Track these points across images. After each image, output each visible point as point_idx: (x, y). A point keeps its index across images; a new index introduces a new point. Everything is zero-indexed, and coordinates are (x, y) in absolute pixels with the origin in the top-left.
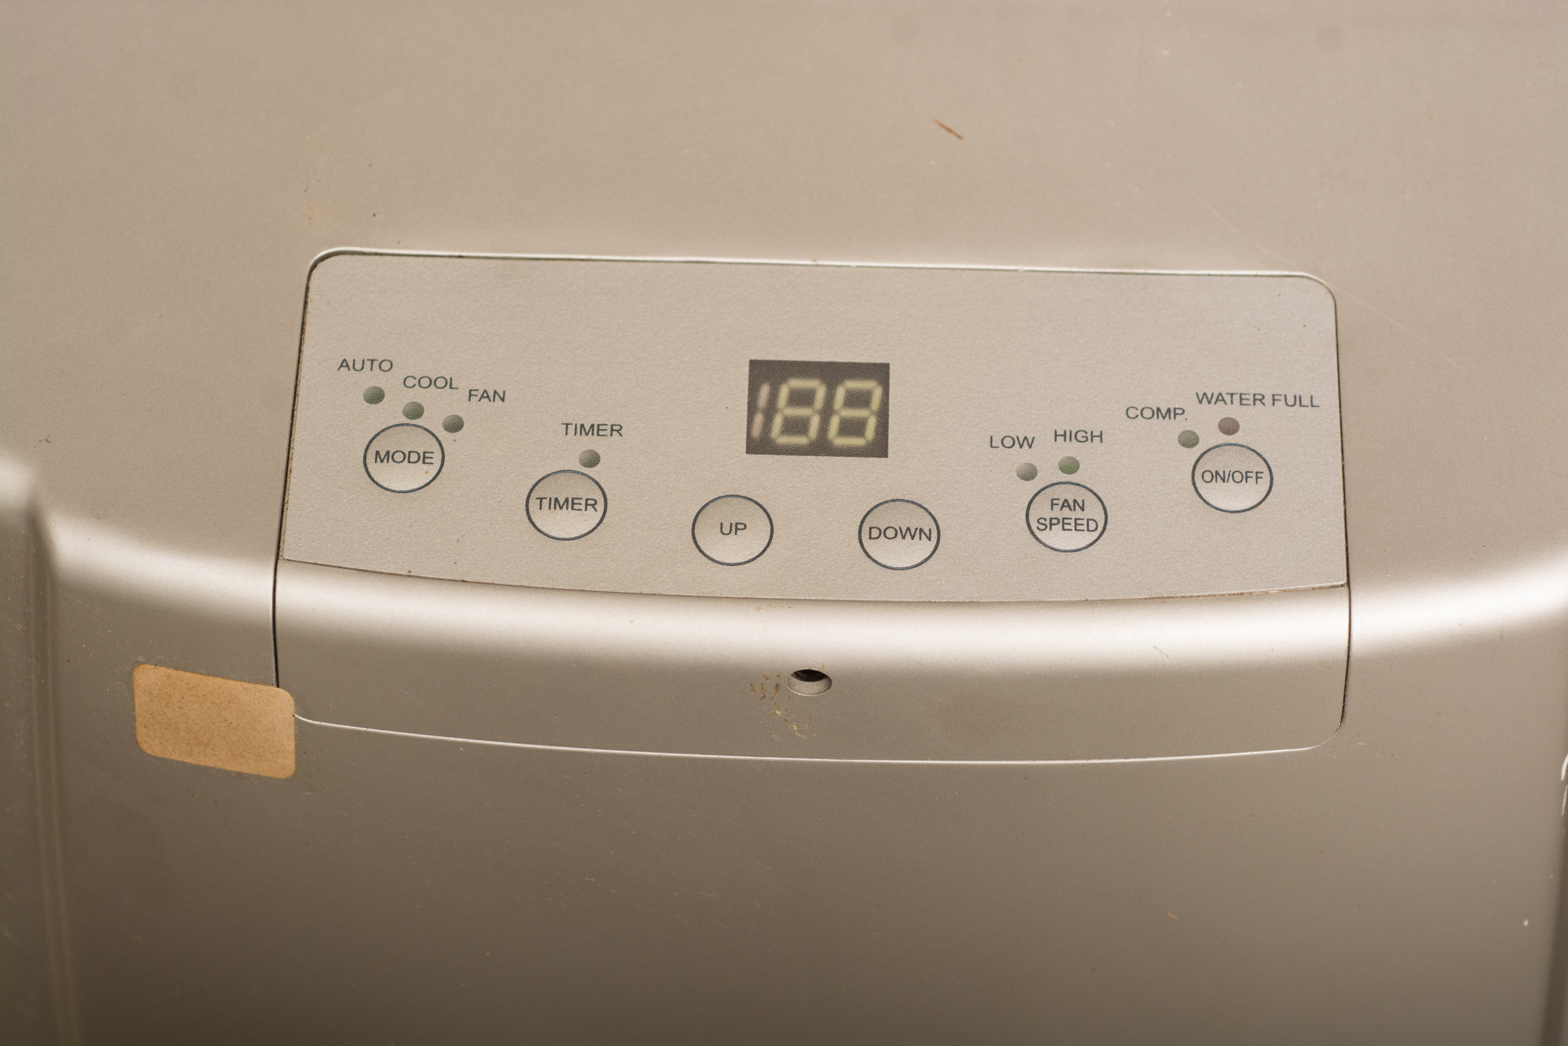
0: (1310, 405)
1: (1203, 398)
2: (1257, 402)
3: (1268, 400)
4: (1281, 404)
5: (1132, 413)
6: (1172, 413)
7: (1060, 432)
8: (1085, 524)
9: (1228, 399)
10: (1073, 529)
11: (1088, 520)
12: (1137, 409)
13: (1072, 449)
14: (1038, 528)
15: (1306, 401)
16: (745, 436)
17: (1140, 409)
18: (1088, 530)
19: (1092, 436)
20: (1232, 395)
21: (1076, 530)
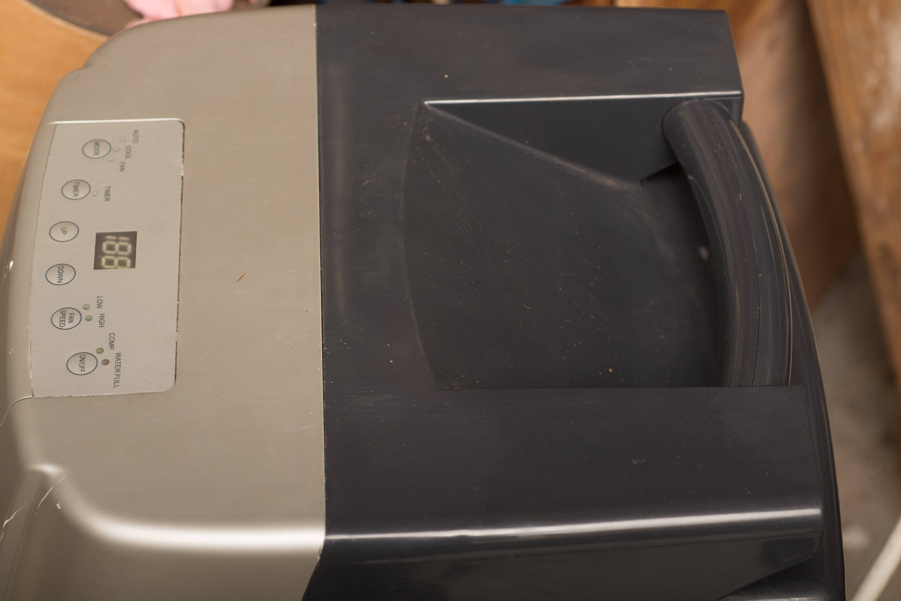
0: (115, 385)
1: (118, 355)
2: (117, 370)
3: (117, 373)
4: (116, 377)
5: (112, 335)
6: (112, 345)
7: (103, 315)
8: (62, 323)
9: (119, 361)
10: (61, 320)
11: (64, 324)
12: (114, 336)
13: (96, 319)
14: (62, 311)
15: (116, 384)
16: (106, 231)
17: (114, 337)
18: (60, 324)
19: (102, 324)
20: (120, 363)
21: (60, 321)
